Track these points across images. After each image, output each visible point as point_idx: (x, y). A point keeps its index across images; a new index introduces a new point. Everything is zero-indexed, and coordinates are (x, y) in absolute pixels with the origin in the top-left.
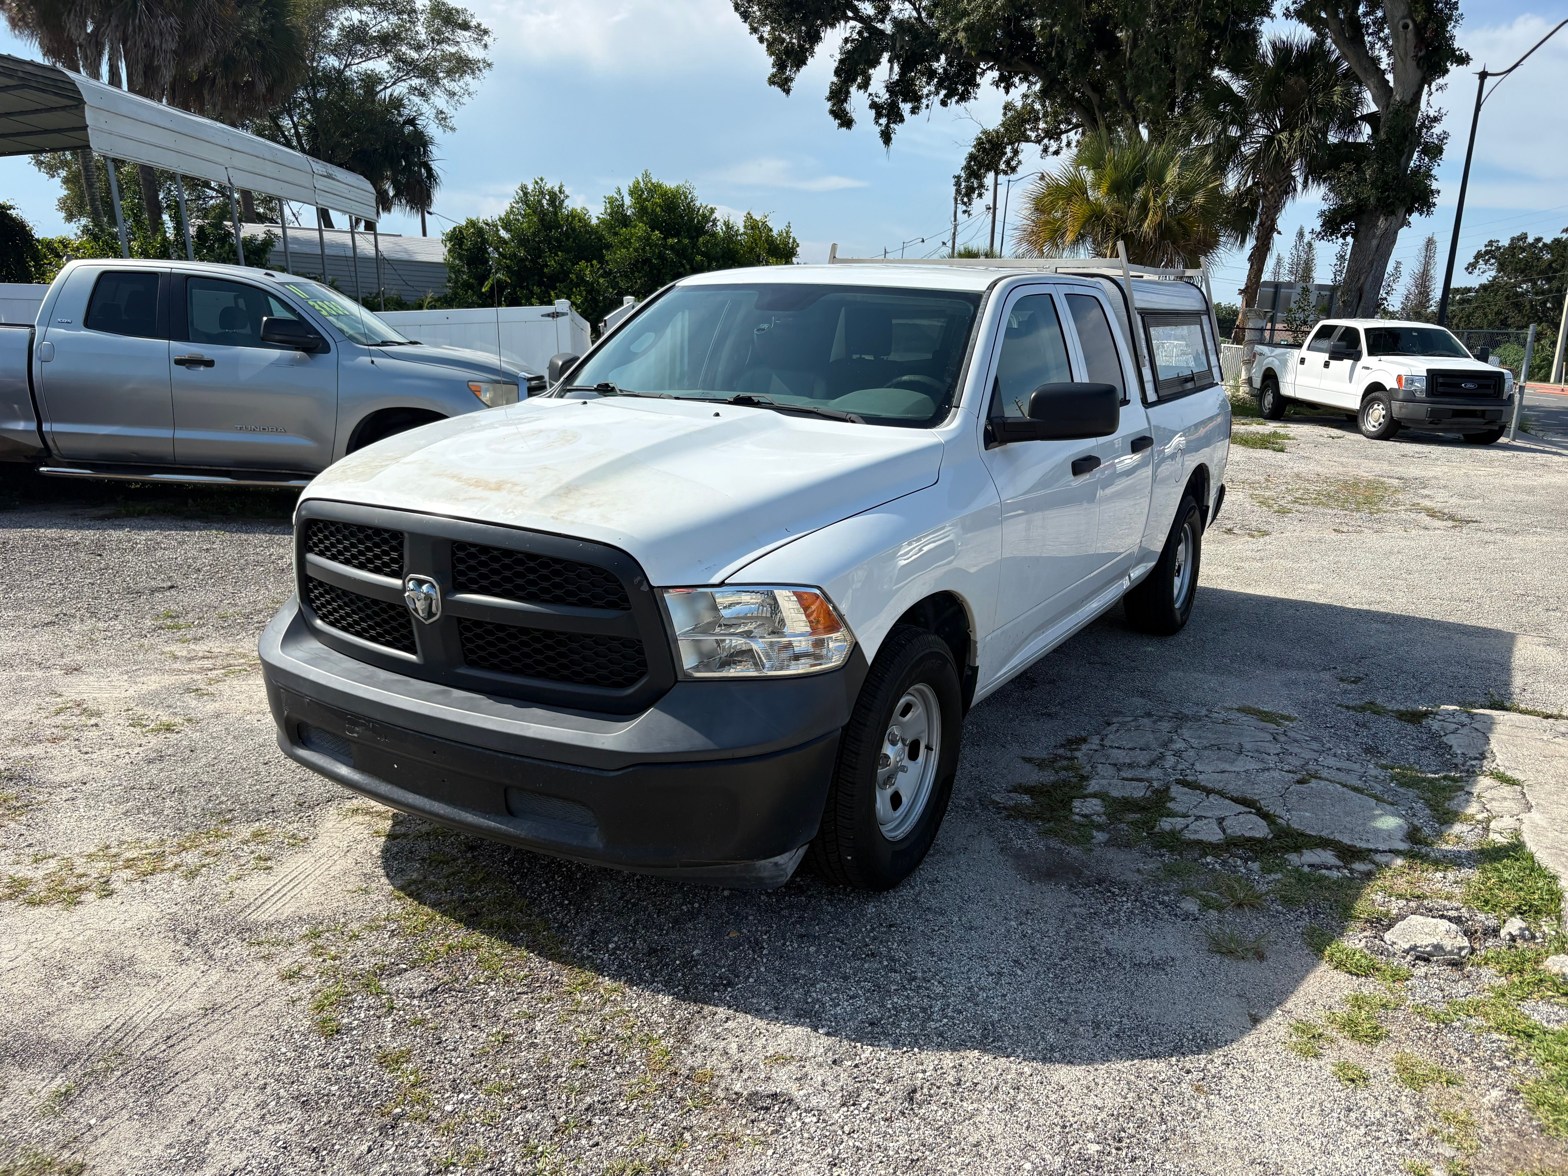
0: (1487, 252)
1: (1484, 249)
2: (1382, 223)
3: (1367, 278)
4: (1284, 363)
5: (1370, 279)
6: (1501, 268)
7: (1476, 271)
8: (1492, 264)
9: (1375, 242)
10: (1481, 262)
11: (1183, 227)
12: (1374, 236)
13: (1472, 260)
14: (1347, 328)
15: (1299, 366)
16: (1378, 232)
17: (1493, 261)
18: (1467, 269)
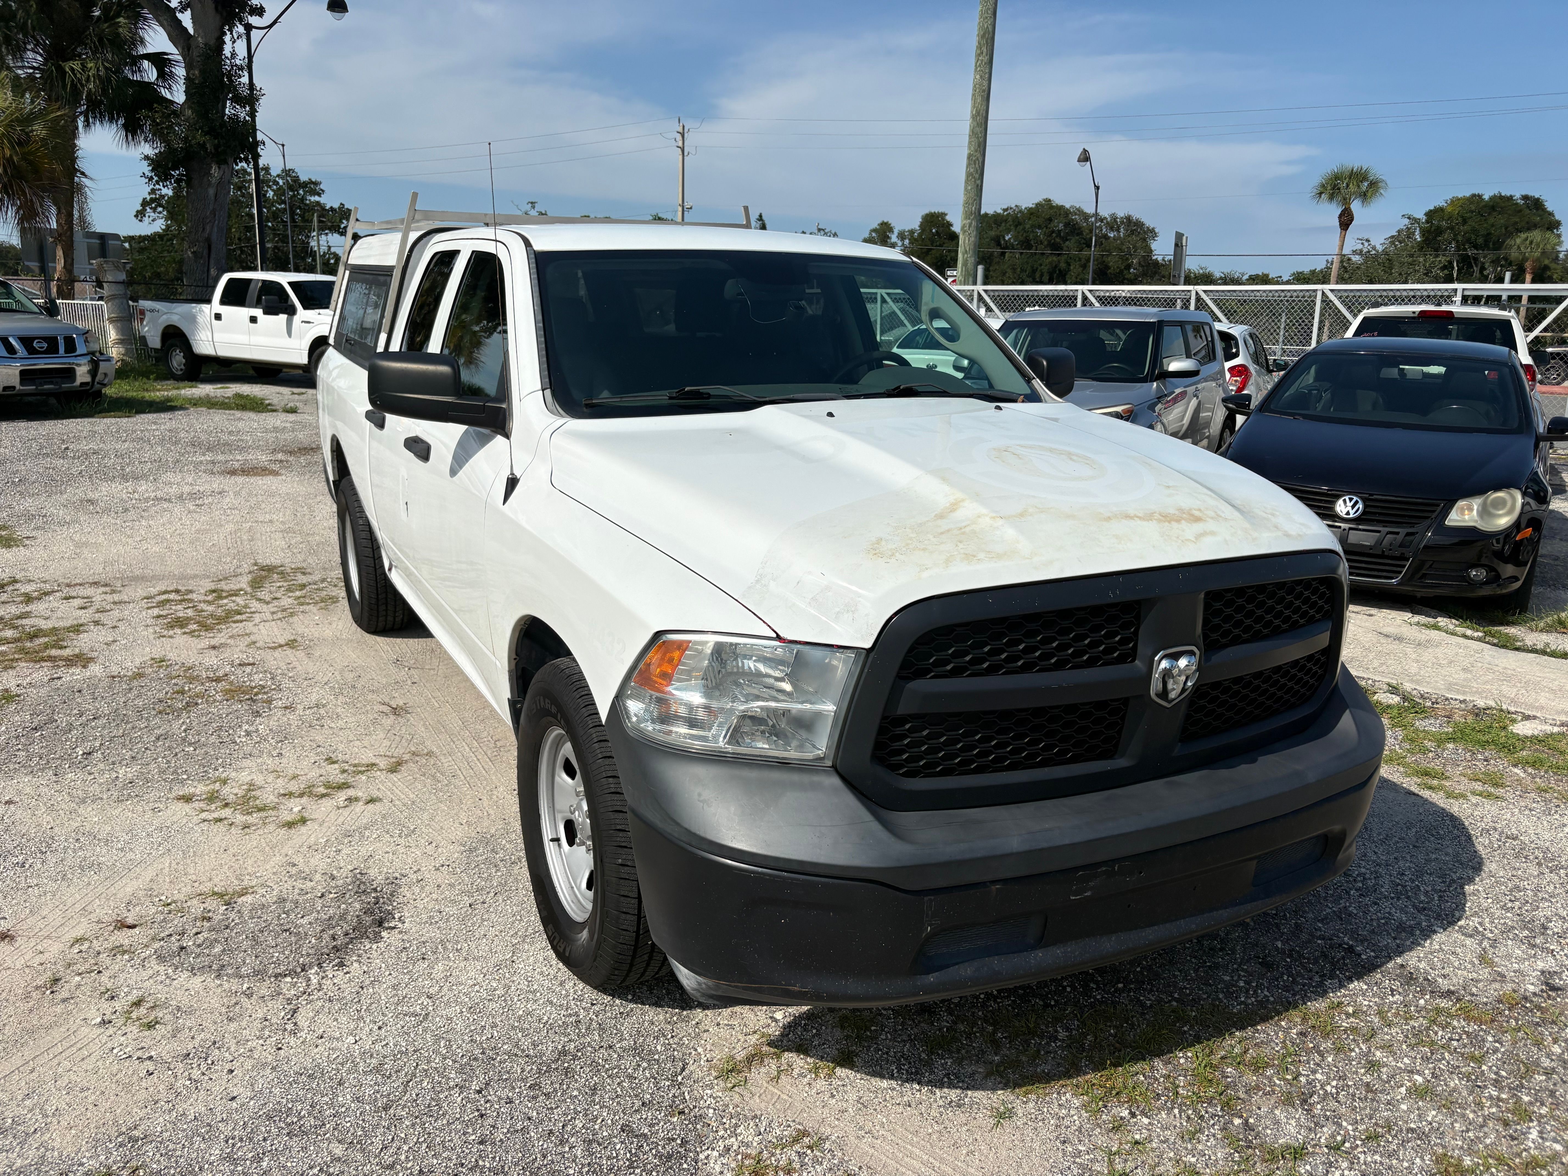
0: (152, 200)
1: (148, 198)
2: (215, 170)
3: (213, 226)
4: (192, 319)
5: (215, 229)
6: (171, 216)
7: (146, 219)
8: (160, 213)
9: (212, 192)
10: (148, 210)
11: (30, 163)
12: (210, 184)
13: (140, 208)
14: (264, 282)
15: (215, 322)
16: (214, 181)
17: (160, 209)
18: (136, 216)
